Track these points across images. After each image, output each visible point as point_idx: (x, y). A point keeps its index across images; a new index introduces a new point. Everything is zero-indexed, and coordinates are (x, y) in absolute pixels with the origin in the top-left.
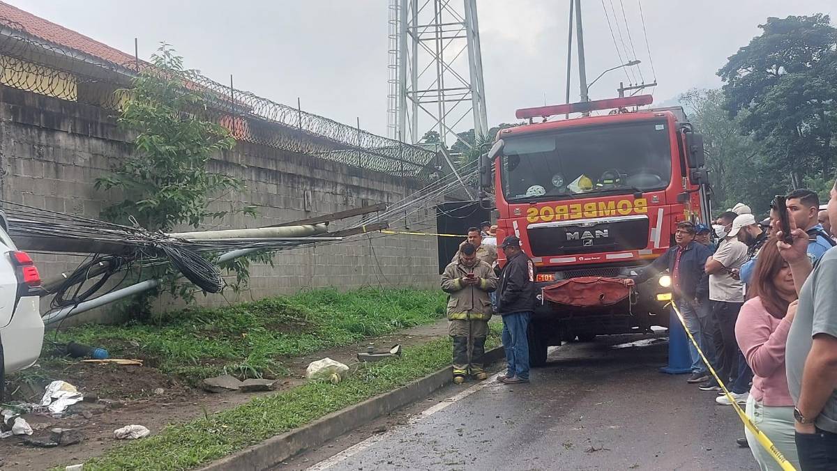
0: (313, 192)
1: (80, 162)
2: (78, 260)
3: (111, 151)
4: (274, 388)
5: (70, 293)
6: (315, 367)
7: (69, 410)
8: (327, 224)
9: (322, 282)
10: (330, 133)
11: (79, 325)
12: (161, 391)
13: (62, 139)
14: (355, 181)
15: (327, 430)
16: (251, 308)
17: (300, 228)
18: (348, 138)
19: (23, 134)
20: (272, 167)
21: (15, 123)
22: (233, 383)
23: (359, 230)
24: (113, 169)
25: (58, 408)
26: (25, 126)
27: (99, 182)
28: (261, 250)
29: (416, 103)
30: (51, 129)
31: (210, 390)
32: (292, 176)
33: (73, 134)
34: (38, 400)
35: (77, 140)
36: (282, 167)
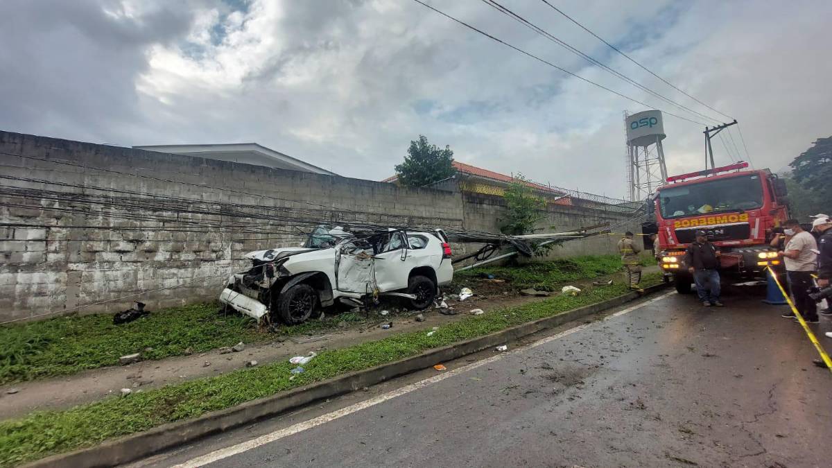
0: (585, 220)
1: (491, 213)
2: (482, 245)
3: (503, 209)
4: (549, 296)
5: (480, 256)
6: (566, 289)
7: (467, 299)
8: (586, 231)
9: (589, 253)
10: (592, 199)
11: (492, 266)
12: (506, 293)
13: (485, 206)
14: (603, 216)
15: (561, 319)
16: (555, 262)
17: (573, 233)
18: (600, 200)
19: (471, 205)
20: (567, 212)
21: (468, 202)
22: (534, 292)
23: (598, 233)
24: (504, 215)
25: (463, 298)
26: (472, 202)
27: (497, 219)
28: (558, 241)
29: (639, 188)
30: (481, 203)
31: (524, 295)
32: (575, 215)
33: (489, 204)
34: (458, 294)
35: (491, 206)
36: (571, 212)
